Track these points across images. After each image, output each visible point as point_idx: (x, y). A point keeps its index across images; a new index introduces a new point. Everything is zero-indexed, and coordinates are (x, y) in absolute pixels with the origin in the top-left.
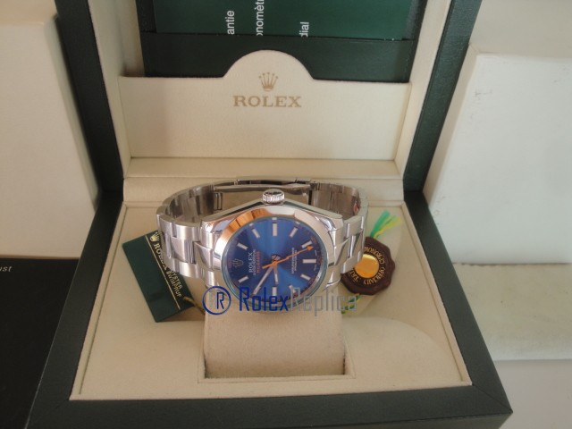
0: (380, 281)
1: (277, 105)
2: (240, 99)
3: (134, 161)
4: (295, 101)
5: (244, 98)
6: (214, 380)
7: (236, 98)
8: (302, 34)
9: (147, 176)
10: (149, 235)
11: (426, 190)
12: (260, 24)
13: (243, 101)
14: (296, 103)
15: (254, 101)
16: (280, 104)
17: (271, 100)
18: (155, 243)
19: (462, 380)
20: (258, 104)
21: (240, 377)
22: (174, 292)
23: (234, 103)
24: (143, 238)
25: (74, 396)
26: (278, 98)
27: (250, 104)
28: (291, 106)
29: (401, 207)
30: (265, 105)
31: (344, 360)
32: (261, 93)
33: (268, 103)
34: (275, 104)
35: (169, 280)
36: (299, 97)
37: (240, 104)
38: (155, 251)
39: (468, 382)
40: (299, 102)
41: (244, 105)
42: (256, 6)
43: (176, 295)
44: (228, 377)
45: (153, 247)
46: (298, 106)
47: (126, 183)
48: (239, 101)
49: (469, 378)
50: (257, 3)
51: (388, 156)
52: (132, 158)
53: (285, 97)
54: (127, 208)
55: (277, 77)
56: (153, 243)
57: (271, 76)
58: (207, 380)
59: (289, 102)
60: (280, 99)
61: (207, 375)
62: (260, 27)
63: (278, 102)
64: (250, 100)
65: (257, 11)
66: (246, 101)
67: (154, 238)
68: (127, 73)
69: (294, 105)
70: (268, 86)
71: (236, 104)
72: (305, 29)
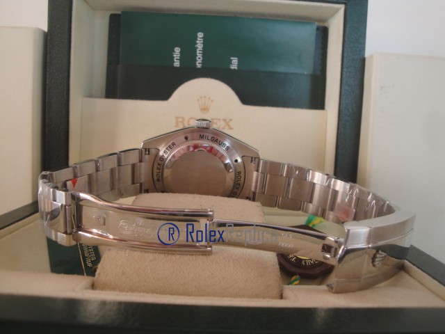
4: (228, 123)
7: (177, 118)
8: (232, 68)
12: (199, 58)
13: (182, 122)
14: (229, 126)
15: (192, 122)
16: (215, 125)
23: (175, 124)
26: (213, 120)
27: (189, 125)
28: (224, 127)
32: (198, 115)
36: (231, 120)
37: (180, 125)
40: (231, 124)
41: (184, 126)
42: (197, 44)
46: (230, 129)
50: (198, 42)
53: (219, 120)
55: (212, 101)
57: (207, 100)
59: (222, 124)
60: (215, 121)
62: (200, 61)
64: (189, 122)
65: (197, 48)
66: (186, 123)
68: (90, 95)
69: (227, 127)
70: (205, 109)
71: (177, 125)
72: (235, 63)
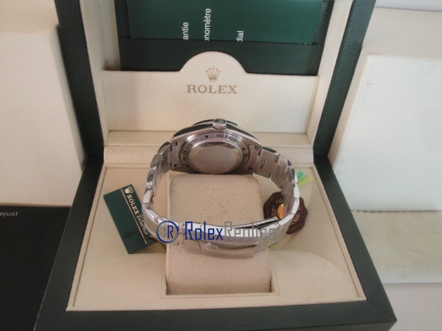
0: (296, 223)
1: (220, 92)
2: (192, 87)
3: (112, 134)
4: (233, 89)
5: (195, 87)
6: (174, 296)
7: (189, 86)
8: (238, 40)
9: (121, 144)
10: (124, 189)
11: (330, 156)
12: (207, 32)
13: (194, 89)
15: (202, 89)
16: (222, 91)
17: (215, 88)
18: (129, 194)
19: (359, 296)
20: (205, 91)
21: (193, 294)
22: (142, 231)
23: (187, 90)
24: (119, 191)
25: (70, 308)
26: (220, 87)
27: (199, 91)
28: (230, 93)
29: (311, 168)
30: (210, 92)
31: (271, 282)
32: (208, 83)
33: (213, 91)
34: (218, 91)
35: (138, 222)
36: (236, 86)
37: (192, 91)
38: (128, 200)
39: (363, 298)
40: (235, 89)
41: (195, 92)
42: (205, 19)
43: (143, 233)
44: (184, 294)
45: (127, 198)
46: (235, 92)
47: (105, 150)
48: (191, 89)
49: (364, 295)
50: (206, 17)
51: (301, 130)
52: (110, 131)
53: (226, 86)
54: (106, 169)
55: (219, 72)
56: (127, 195)
57: (215, 71)
58: (169, 296)
59: (228, 89)
60: (222, 88)
61: (168, 292)
62: (207, 34)
63: (220, 89)
64: (199, 88)
65: (205, 22)
66: (196, 89)
67: (127, 191)
68: (108, 68)
69: (232, 92)
70: (213, 78)
71: (189, 91)
72: (241, 36)
